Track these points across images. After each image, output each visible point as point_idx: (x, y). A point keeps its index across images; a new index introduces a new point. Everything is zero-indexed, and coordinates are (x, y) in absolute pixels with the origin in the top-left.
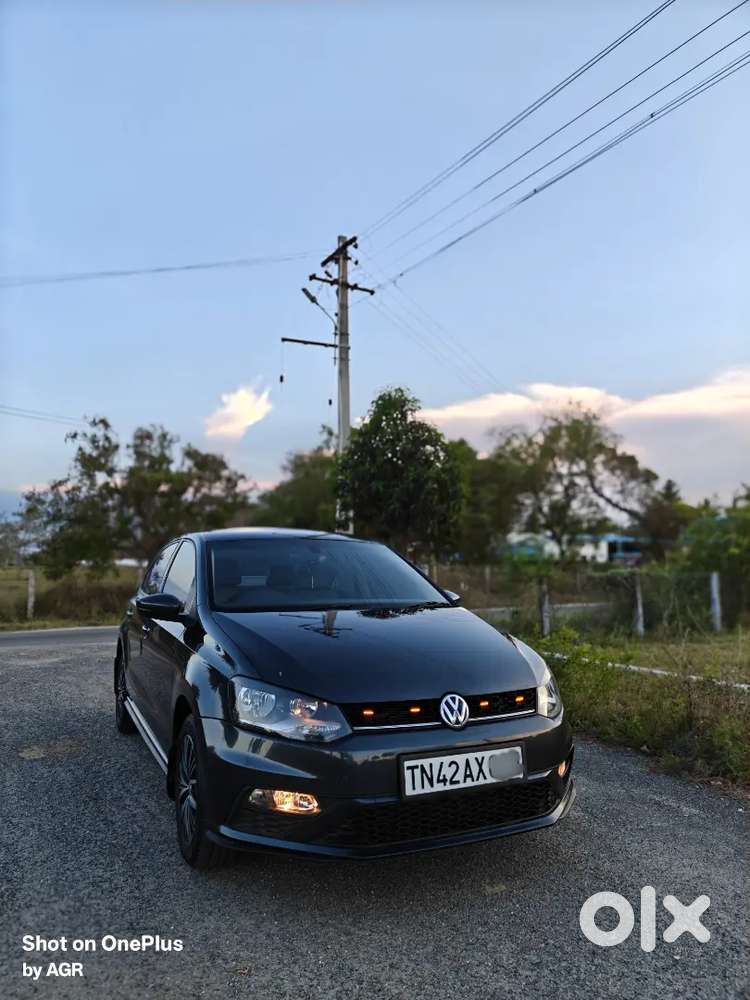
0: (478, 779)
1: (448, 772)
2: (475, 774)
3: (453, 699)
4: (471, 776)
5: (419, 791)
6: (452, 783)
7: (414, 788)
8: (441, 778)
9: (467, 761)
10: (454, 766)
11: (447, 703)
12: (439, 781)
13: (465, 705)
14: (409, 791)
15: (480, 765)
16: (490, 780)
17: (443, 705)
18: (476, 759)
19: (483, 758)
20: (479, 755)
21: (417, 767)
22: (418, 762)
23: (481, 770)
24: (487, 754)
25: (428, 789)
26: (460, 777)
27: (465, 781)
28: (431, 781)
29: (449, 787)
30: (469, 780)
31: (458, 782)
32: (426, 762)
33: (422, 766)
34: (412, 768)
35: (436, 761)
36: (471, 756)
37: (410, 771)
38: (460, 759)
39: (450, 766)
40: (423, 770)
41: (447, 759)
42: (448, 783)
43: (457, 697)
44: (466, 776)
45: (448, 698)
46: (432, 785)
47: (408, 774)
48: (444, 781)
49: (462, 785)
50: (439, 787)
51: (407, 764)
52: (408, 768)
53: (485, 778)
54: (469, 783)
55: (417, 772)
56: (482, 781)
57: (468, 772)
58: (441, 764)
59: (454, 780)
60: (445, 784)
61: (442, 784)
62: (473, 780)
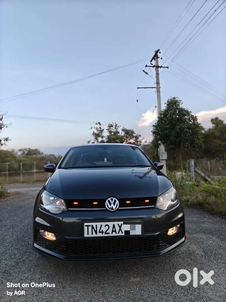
0: (118, 233)
1: (104, 229)
2: (117, 231)
3: (112, 199)
4: (115, 231)
5: (90, 235)
7: (88, 234)
8: (101, 231)
9: (114, 225)
10: (107, 227)
11: (109, 201)
12: (100, 232)
13: (117, 202)
14: (86, 235)
15: (120, 227)
17: (107, 202)
18: (118, 224)
19: (122, 224)
20: (120, 223)
21: (90, 226)
22: (91, 224)
23: (120, 229)
25: (94, 235)
26: (110, 231)
27: (112, 233)
29: (104, 235)
30: (114, 233)
31: (109, 233)
32: (94, 224)
33: (92, 226)
34: (88, 226)
35: (99, 224)
36: (116, 223)
37: (87, 227)
38: (111, 224)
39: (105, 226)
41: (104, 224)
42: (104, 233)
43: (114, 199)
44: (113, 231)
45: (110, 199)
46: (96, 233)
47: (86, 228)
48: (102, 232)
49: (110, 235)
50: (99, 235)
51: (85, 224)
52: (86, 226)
53: (122, 233)
55: (90, 228)
56: (120, 234)
57: (114, 230)
58: (101, 225)
59: (107, 232)
60: (102, 234)
61: (101, 233)
62: (116, 233)
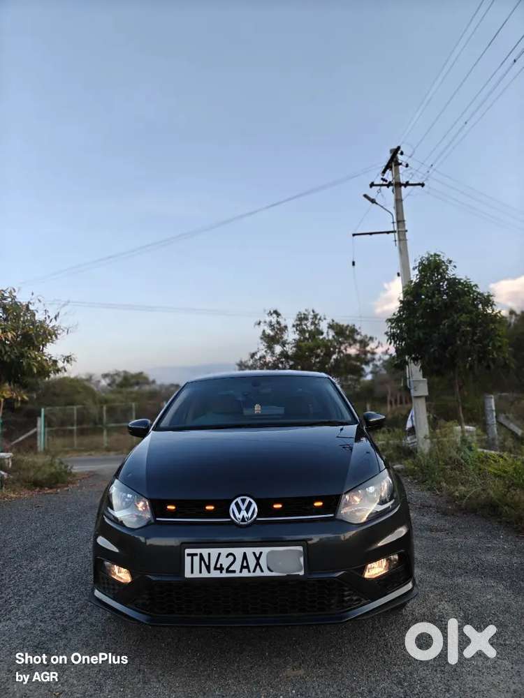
0: (254, 571)
1: (225, 562)
2: (252, 567)
3: (243, 501)
4: (247, 567)
5: (196, 575)
6: (228, 571)
7: (192, 572)
8: (218, 566)
9: (245, 554)
10: (231, 558)
11: (237, 504)
12: (216, 568)
13: (254, 505)
14: (188, 574)
15: (258, 559)
16: (267, 573)
17: (233, 506)
18: (254, 553)
19: (261, 553)
20: (257, 550)
21: (196, 555)
22: (198, 551)
23: (258, 564)
24: (266, 550)
25: (205, 574)
26: (236, 567)
27: (241, 572)
28: (208, 568)
29: (224, 575)
30: (245, 571)
31: (234, 572)
32: (205, 552)
33: (201, 554)
34: (192, 555)
35: (214, 552)
36: (249, 551)
37: (190, 557)
38: (239, 552)
39: (227, 557)
40: (202, 558)
41: (225, 551)
42: (224, 571)
43: (248, 499)
44: (242, 567)
45: (239, 500)
46: (209, 572)
47: (188, 560)
48: (221, 569)
49: (237, 575)
50: (215, 574)
51: (188, 551)
52: (188, 555)
53: (262, 571)
54: (245, 573)
55: (196, 559)
56: (258, 573)
57: (245, 564)
58: (220, 554)
59: (230, 569)
60: (221, 572)
61: (219, 571)
62: (249, 571)
